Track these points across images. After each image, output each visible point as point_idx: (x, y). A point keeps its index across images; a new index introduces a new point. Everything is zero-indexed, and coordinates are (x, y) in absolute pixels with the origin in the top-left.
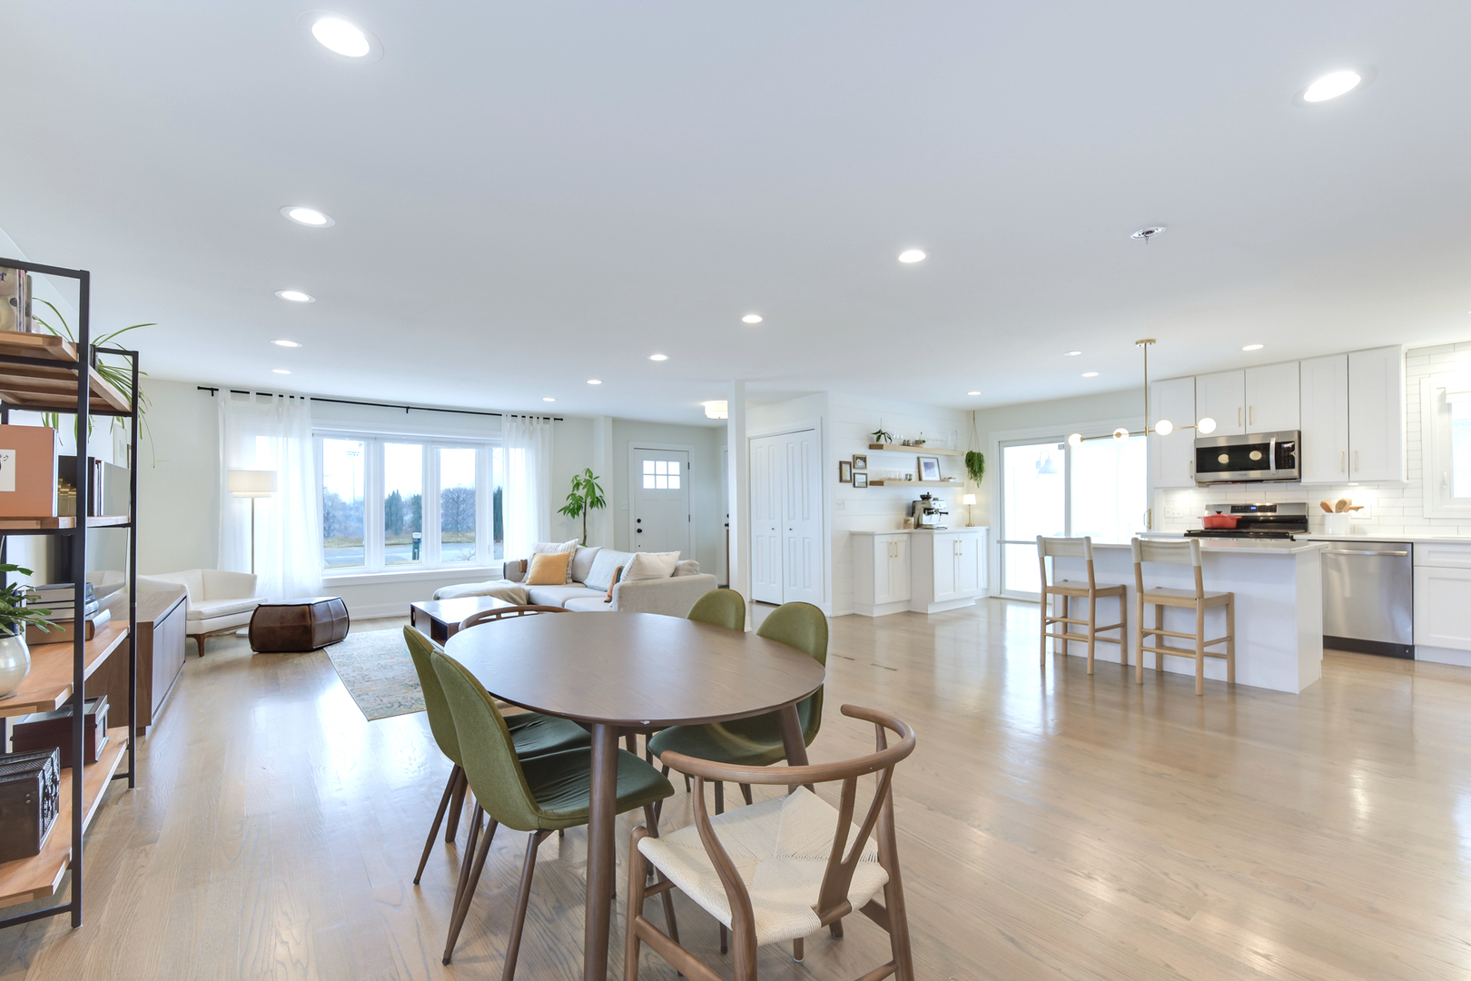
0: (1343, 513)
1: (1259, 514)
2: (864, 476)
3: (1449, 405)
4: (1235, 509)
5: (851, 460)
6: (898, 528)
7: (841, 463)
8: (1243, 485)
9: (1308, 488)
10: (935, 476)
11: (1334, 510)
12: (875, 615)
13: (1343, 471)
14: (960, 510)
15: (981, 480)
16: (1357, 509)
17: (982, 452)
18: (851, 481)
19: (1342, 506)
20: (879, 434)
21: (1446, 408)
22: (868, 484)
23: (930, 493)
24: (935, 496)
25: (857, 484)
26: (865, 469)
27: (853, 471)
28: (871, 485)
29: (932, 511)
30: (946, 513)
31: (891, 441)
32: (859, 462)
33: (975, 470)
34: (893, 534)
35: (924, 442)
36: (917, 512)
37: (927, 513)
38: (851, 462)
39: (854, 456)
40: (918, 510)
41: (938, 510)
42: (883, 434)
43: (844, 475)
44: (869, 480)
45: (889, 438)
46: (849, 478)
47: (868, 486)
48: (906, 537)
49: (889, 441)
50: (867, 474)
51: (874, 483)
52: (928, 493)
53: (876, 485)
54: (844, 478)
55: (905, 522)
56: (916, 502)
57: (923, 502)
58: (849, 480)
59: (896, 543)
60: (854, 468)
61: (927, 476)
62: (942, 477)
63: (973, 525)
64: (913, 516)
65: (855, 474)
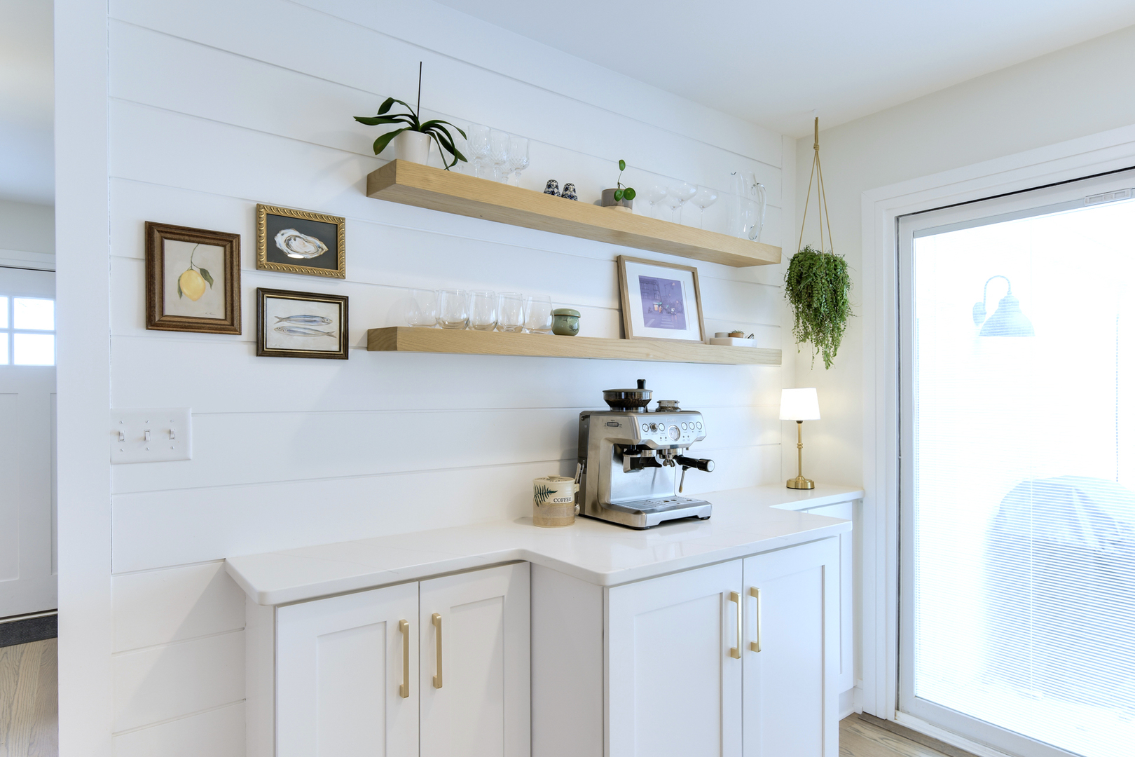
2: (332, 311)
5: (238, 223)
6: (524, 531)
7: (155, 238)
10: (681, 325)
15: (836, 338)
17: (838, 252)
18: (229, 325)
20: (392, 121)
22: (351, 344)
23: (647, 386)
24: (666, 397)
25: (274, 341)
26: (332, 277)
27: (251, 279)
28: (368, 349)
29: (648, 454)
30: (702, 465)
31: (464, 159)
32: (293, 243)
33: (817, 310)
34: (419, 579)
35: (629, 194)
36: (591, 454)
37: (627, 459)
38: (238, 236)
39: (258, 208)
40: (597, 447)
41: (674, 447)
42: (415, 127)
43: (180, 292)
44: (359, 326)
45: (451, 148)
46: (216, 311)
47: (350, 351)
48: (501, 581)
49: (450, 157)
50: (346, 299)
51: (383, 340)
52: (641, 383)
53: (395, 349)
54: (173, 307)
55: (550, 499)
56: (592, 419)
57: (617, 418)
58: (221, 316)
59: (436, 622)
60: (259, 266)
61: (654, 326)
62: (709, 332)
63: (812, 484)
64: (579, 471)
65: (262, 294)
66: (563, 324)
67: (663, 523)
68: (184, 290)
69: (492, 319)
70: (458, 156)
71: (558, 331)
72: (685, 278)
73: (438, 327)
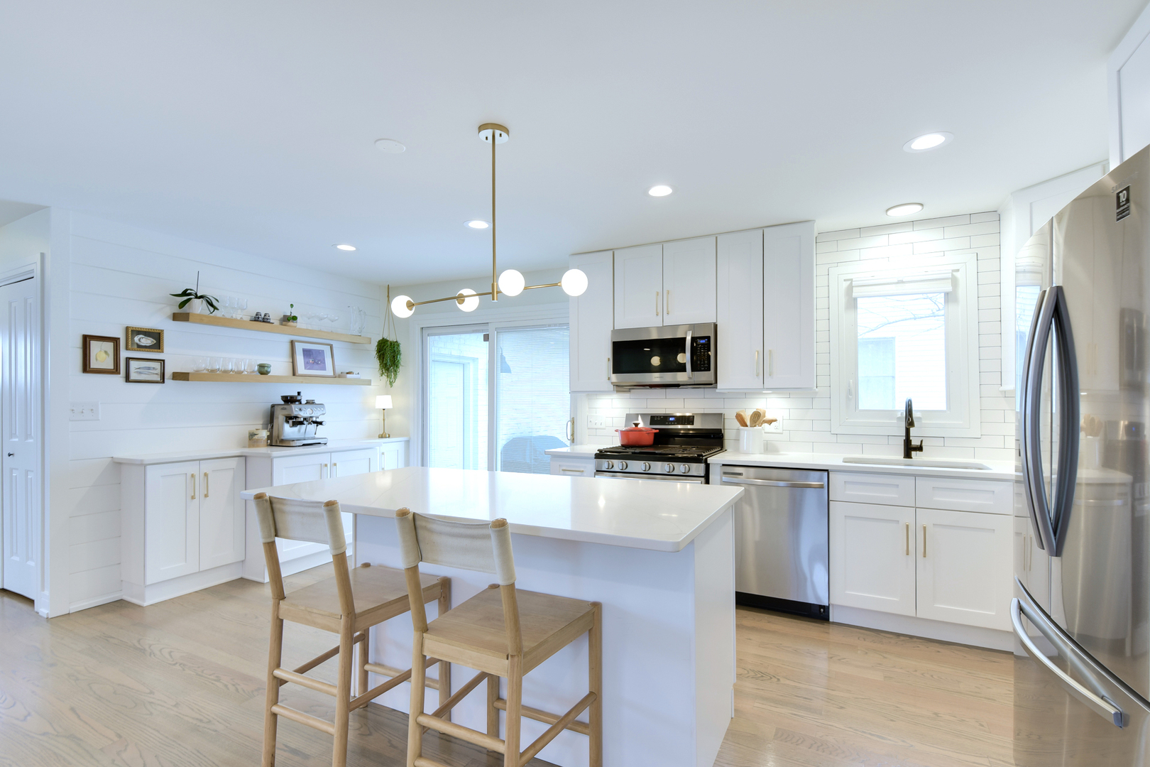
0: (757, 428)
1: (679, 427)
2: (157, 365)
3: (855, 300)
4: (655, 419)
5: (120, 334)
6: (244, 447)
7: (87, 340)
8: (662, 391)
9: (724, 396)
10: (324, 369)
11: (748, 423)
12: (145, 604)
13: (758, 375)
14: (374, 416)
15: (395, 375)
16: (770, 422)
17: (398, 340)
18: (116, 371)
19: (757, 418)
20: (187, 296)
21: (852, 303)
22: (166, 377)
23: (302, 394)
24: (310, 398)
25: (133, 376)
26: (157, 352)
27: (124, 354)
28: (173, 379)
29: (299, 420)
30: (321, 423)
31: (218, 309)
32: (141, 340)
33: (386, 364)
34: (200, 460)
35: (295, 318)
36: (275, 421)
37: (291, 421)
38: (119, 338)
39: (127, 328)
40: (278, 418)
41: (311, 417)
42: (197, 297)
43: (97, 360)
44: (169, 371)
45: (212, 305)
46: (111, 366)
47: (166, 380)
48: (233, 463)
49: (212, 309)
50: (164, 361)
51: (181, 376)
52: (299, 393)
53: (188, 380)
54: (94, 364)
55: (256, 437)
56: (276, 407)
57: (285, 406)
58: (113, 368)
59: (206, 475)
60: (127, 348)
61: (309, 369)
62: (338, 371)
63: (389, 435)
64: (269, 427)
65: (128, 359)
66: (263, 370)
67: (304, 445)
68: (98, 358)
69: (230, 368)
70: (215, 308)
71: (262, 373)
72: (327, 350)
73: (205, 372)
